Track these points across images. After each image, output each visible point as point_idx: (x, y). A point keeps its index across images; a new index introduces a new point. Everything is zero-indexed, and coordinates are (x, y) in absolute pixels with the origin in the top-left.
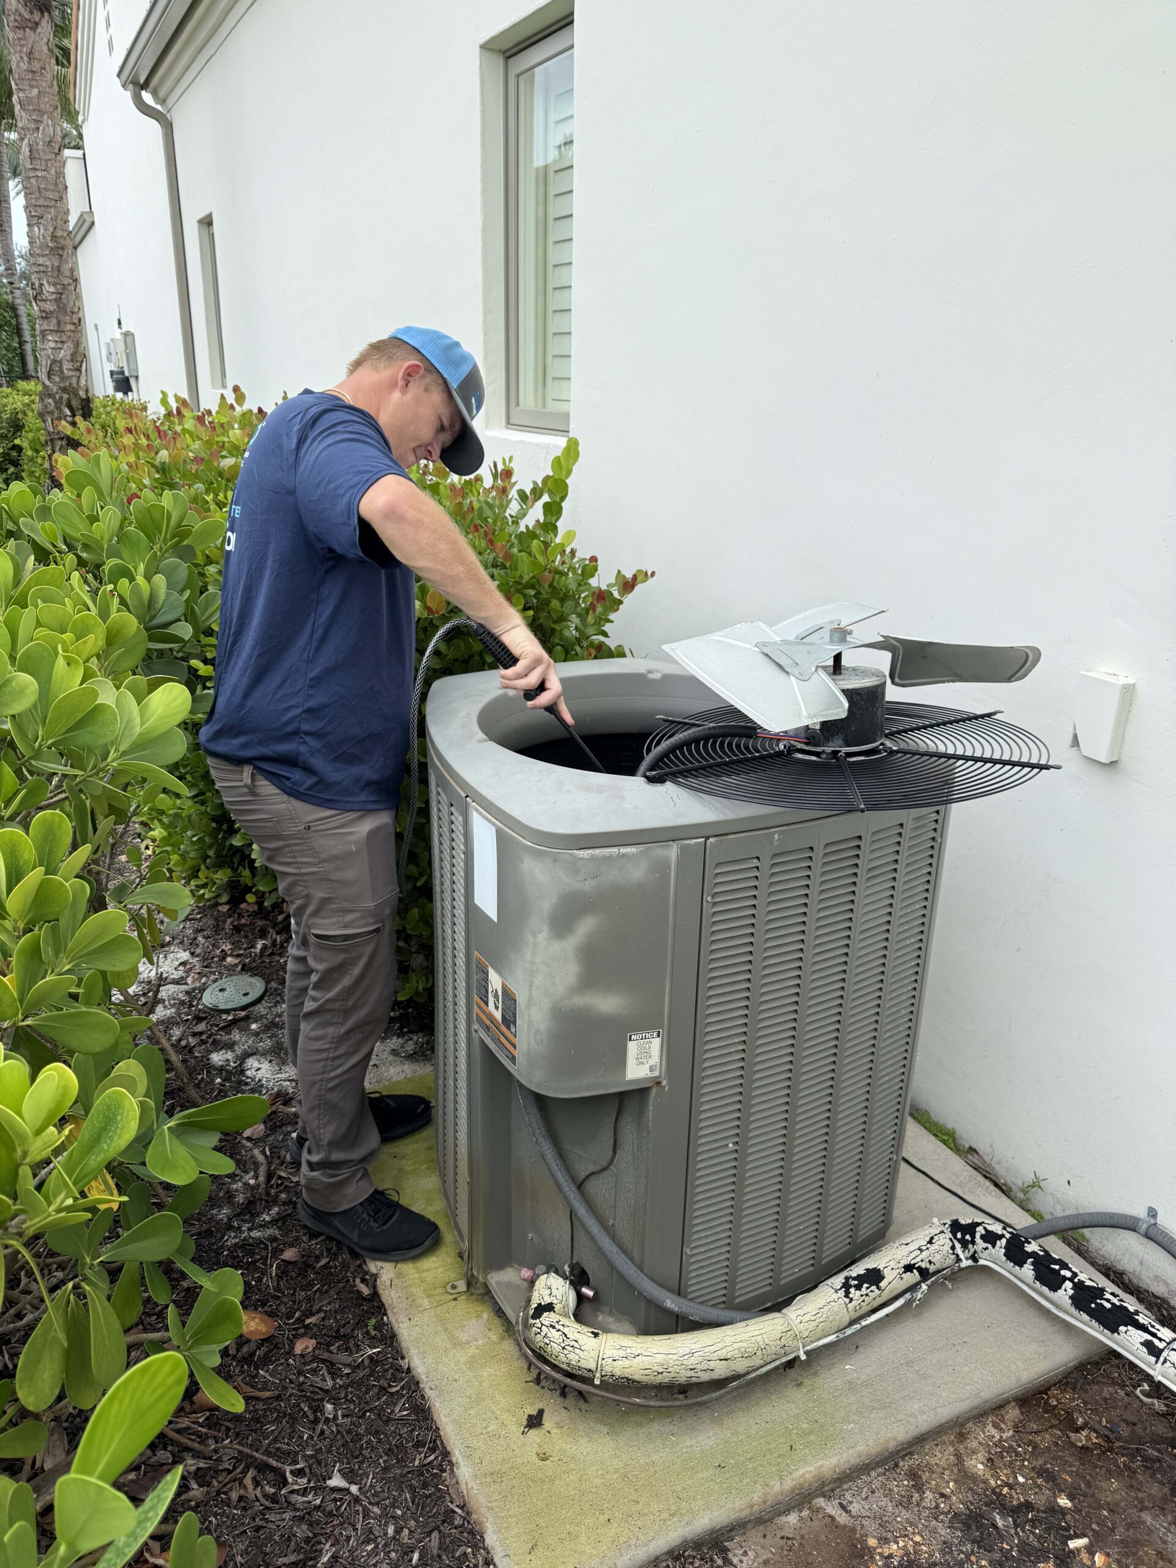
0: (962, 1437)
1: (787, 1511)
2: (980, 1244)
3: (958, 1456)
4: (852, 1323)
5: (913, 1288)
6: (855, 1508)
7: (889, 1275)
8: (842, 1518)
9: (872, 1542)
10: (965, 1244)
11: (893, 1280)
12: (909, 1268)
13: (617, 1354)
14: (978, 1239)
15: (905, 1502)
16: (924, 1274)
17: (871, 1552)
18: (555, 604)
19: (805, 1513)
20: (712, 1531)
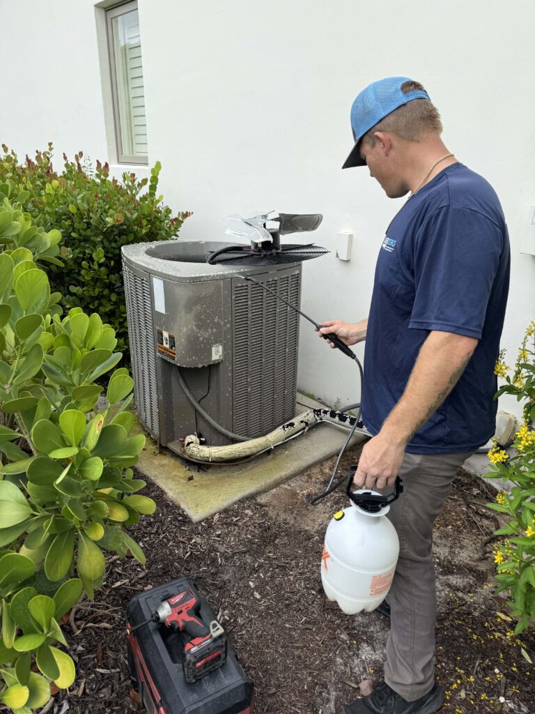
0: (322, 465)
1: (273, 489)
2: (323, 414)
3: (321, 470)
4: (286, 438)
5: (304, 429)
6: (292, 485)
7: (296, 424)
8: (289, 488)
9: (298, 491)
10: (318, 415)
11: (298, 426)
12: (302, 422)
13: (216, 451)
14: (322, 413)
15: (307, 482)
16: (306, 423)
17: (298, 494)
18: (158, 223)
19: (278, 489)
20: (251, 494)
